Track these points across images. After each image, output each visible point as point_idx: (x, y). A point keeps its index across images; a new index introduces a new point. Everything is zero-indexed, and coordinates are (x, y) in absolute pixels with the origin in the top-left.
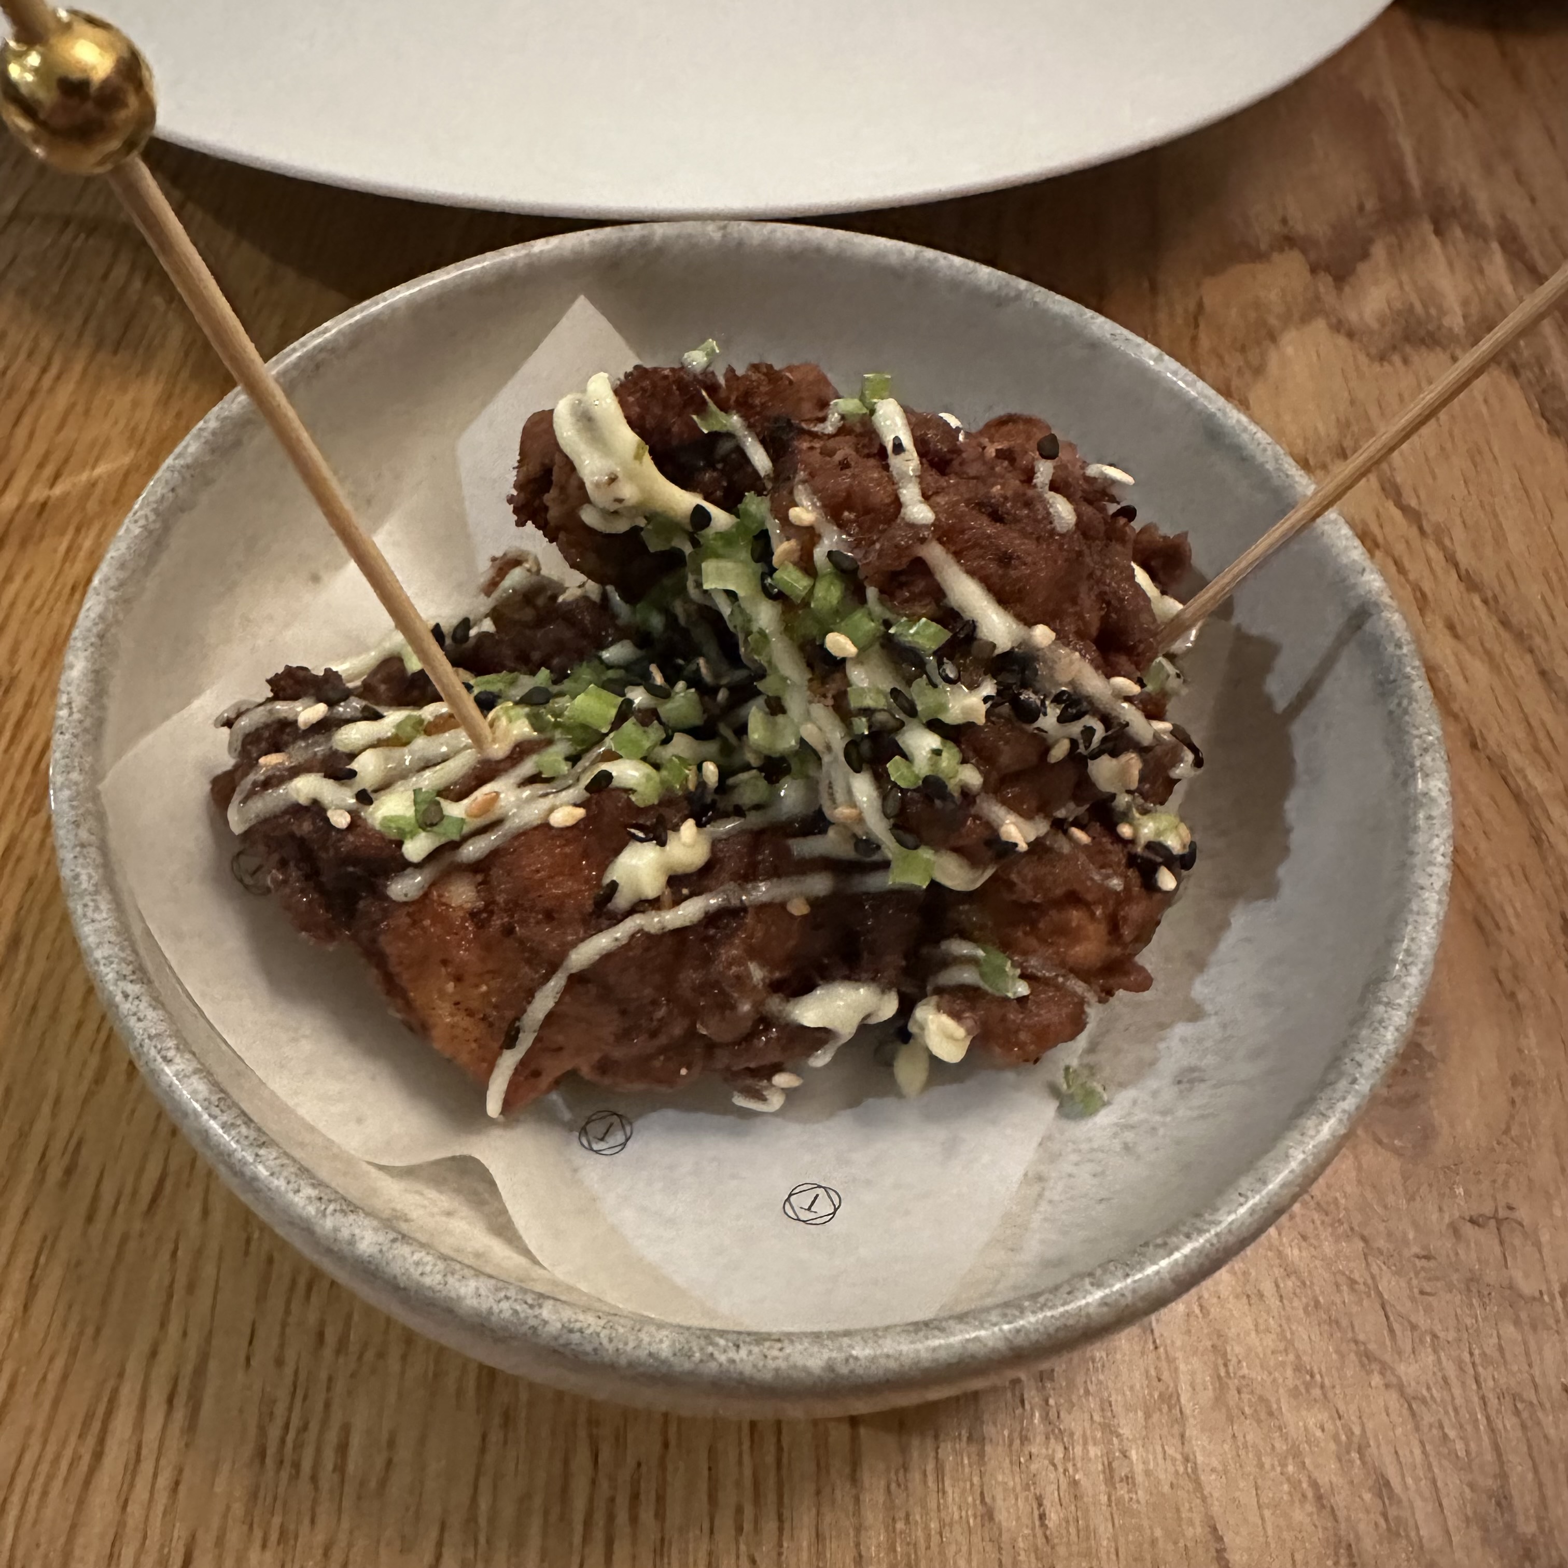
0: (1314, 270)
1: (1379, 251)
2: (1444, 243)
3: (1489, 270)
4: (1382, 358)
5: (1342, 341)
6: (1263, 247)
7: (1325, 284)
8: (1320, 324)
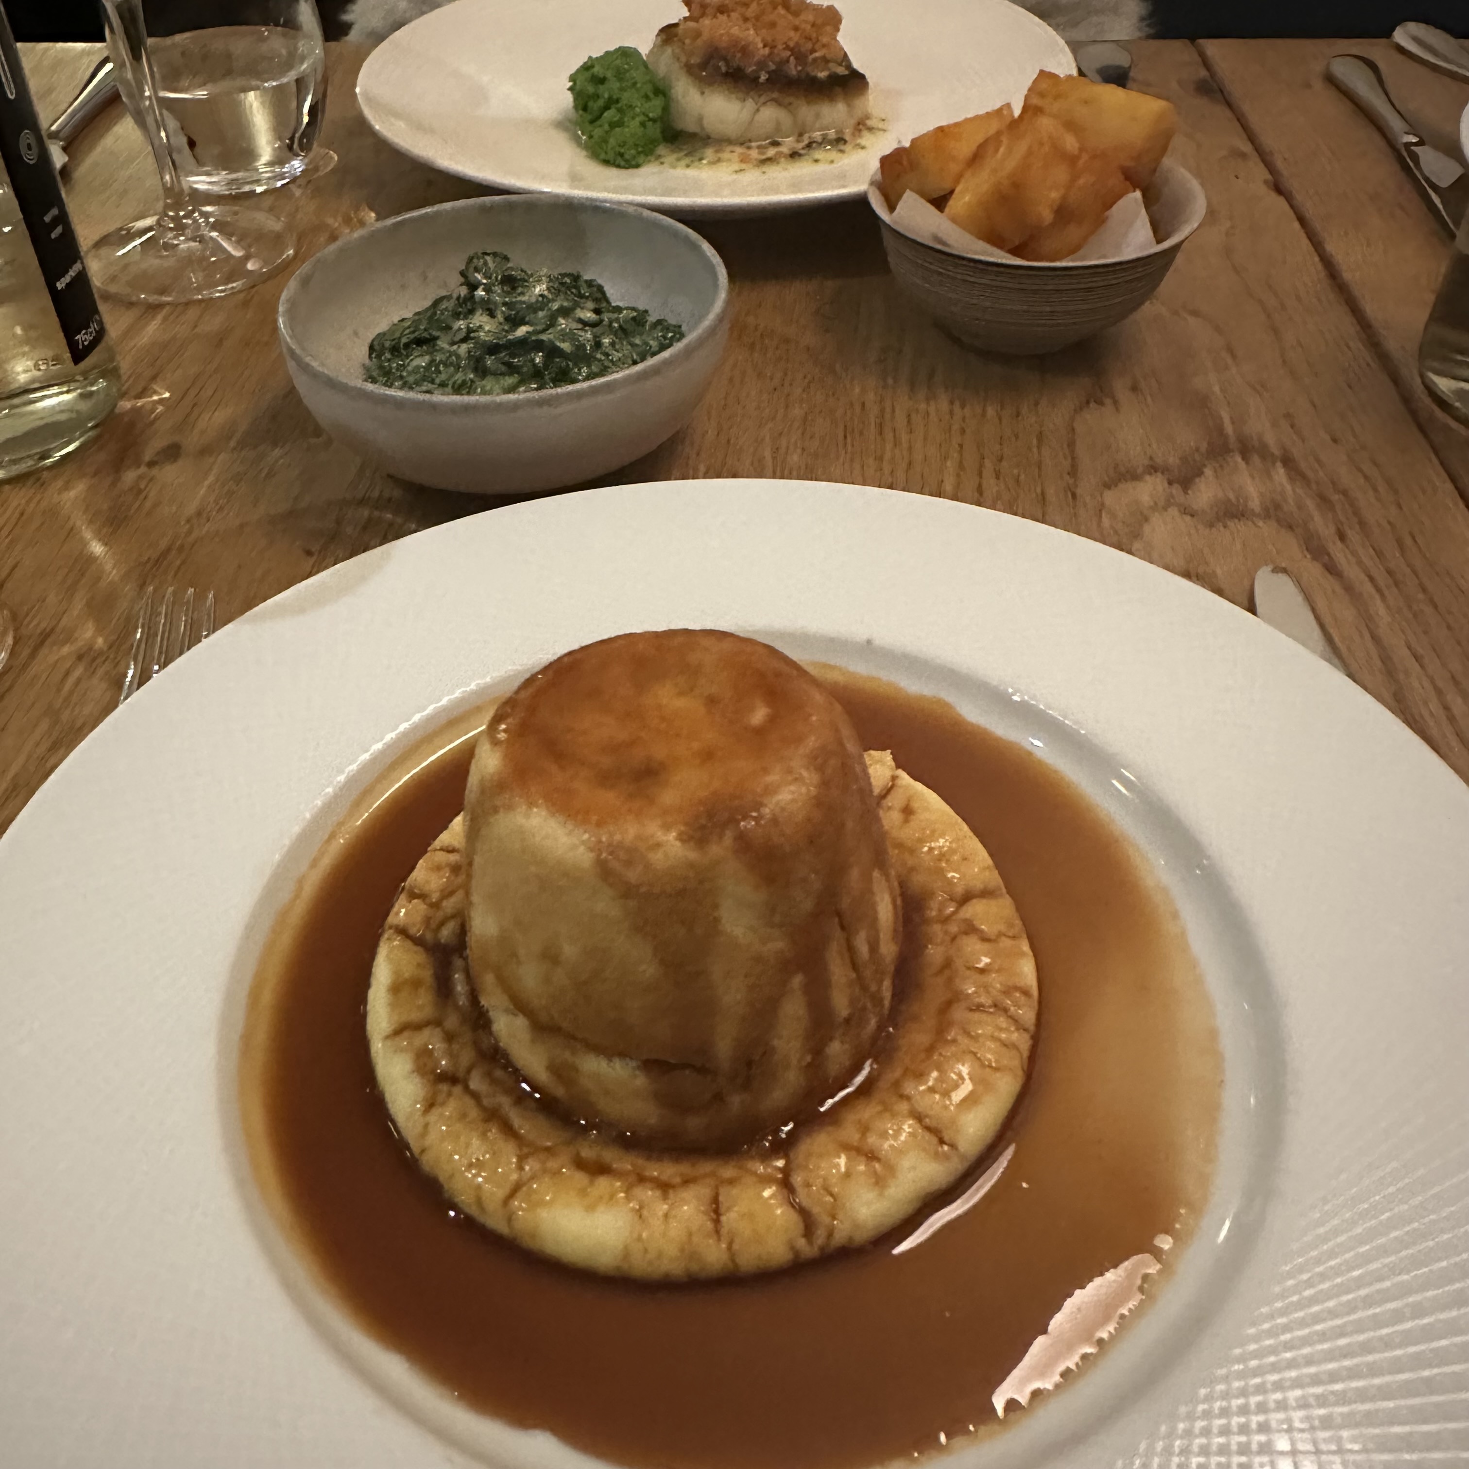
0: (1170, 483)
1: (1208, 472)
2: (1247, 463)
3: (1276, 477)
4: (1211, 525)
5: (1188, 518)
6: (1140, 470)
7: (1176, 490)
8: (1174, 511)
